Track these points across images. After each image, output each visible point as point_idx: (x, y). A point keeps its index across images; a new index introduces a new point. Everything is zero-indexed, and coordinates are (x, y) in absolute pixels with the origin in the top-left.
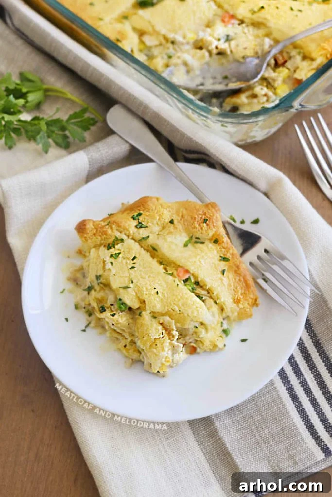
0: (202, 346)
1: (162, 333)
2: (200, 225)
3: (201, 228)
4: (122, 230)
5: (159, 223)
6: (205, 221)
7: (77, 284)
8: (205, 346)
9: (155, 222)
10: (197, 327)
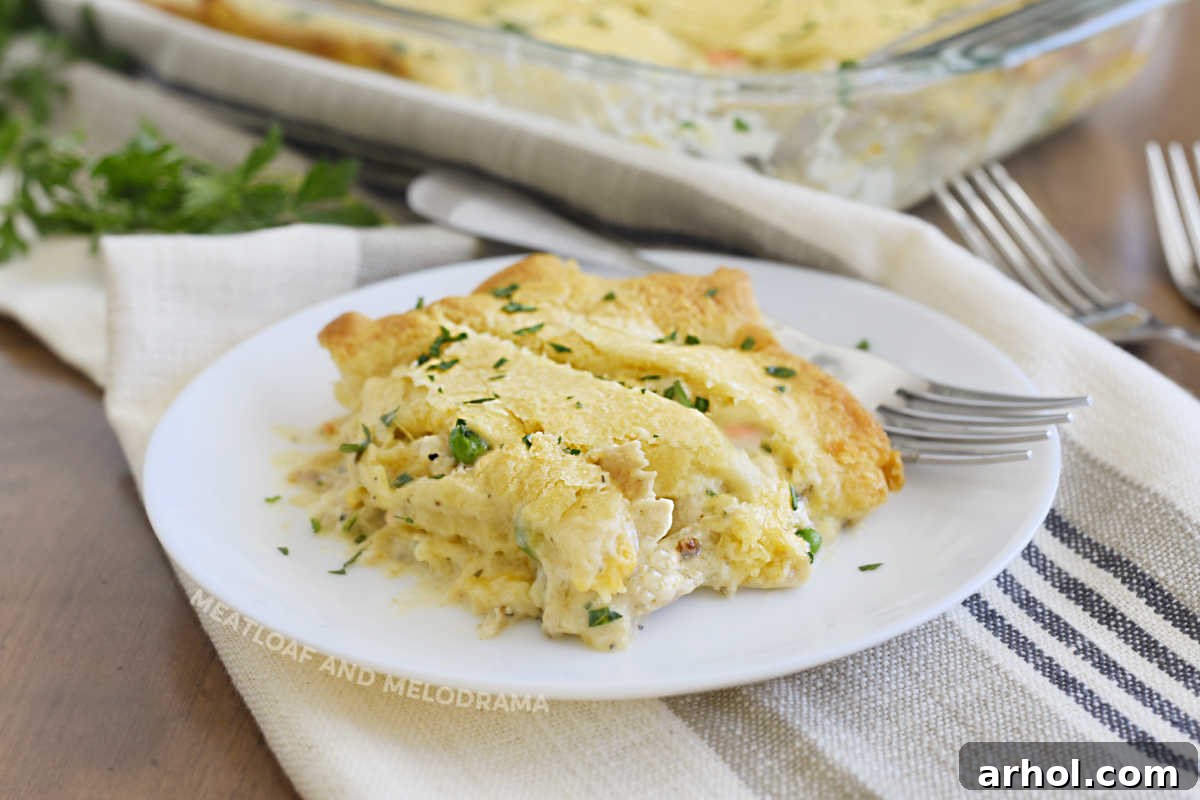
0: (737, 551)
1: (603, 477)
2: (695, 303)
3: (702, 311)
4: (460, 314)
5: (572, 304)
6: (712, 293)
7: (320, 484)
8: (745, 548)
9: (560, 300)
10: (712, 494)
